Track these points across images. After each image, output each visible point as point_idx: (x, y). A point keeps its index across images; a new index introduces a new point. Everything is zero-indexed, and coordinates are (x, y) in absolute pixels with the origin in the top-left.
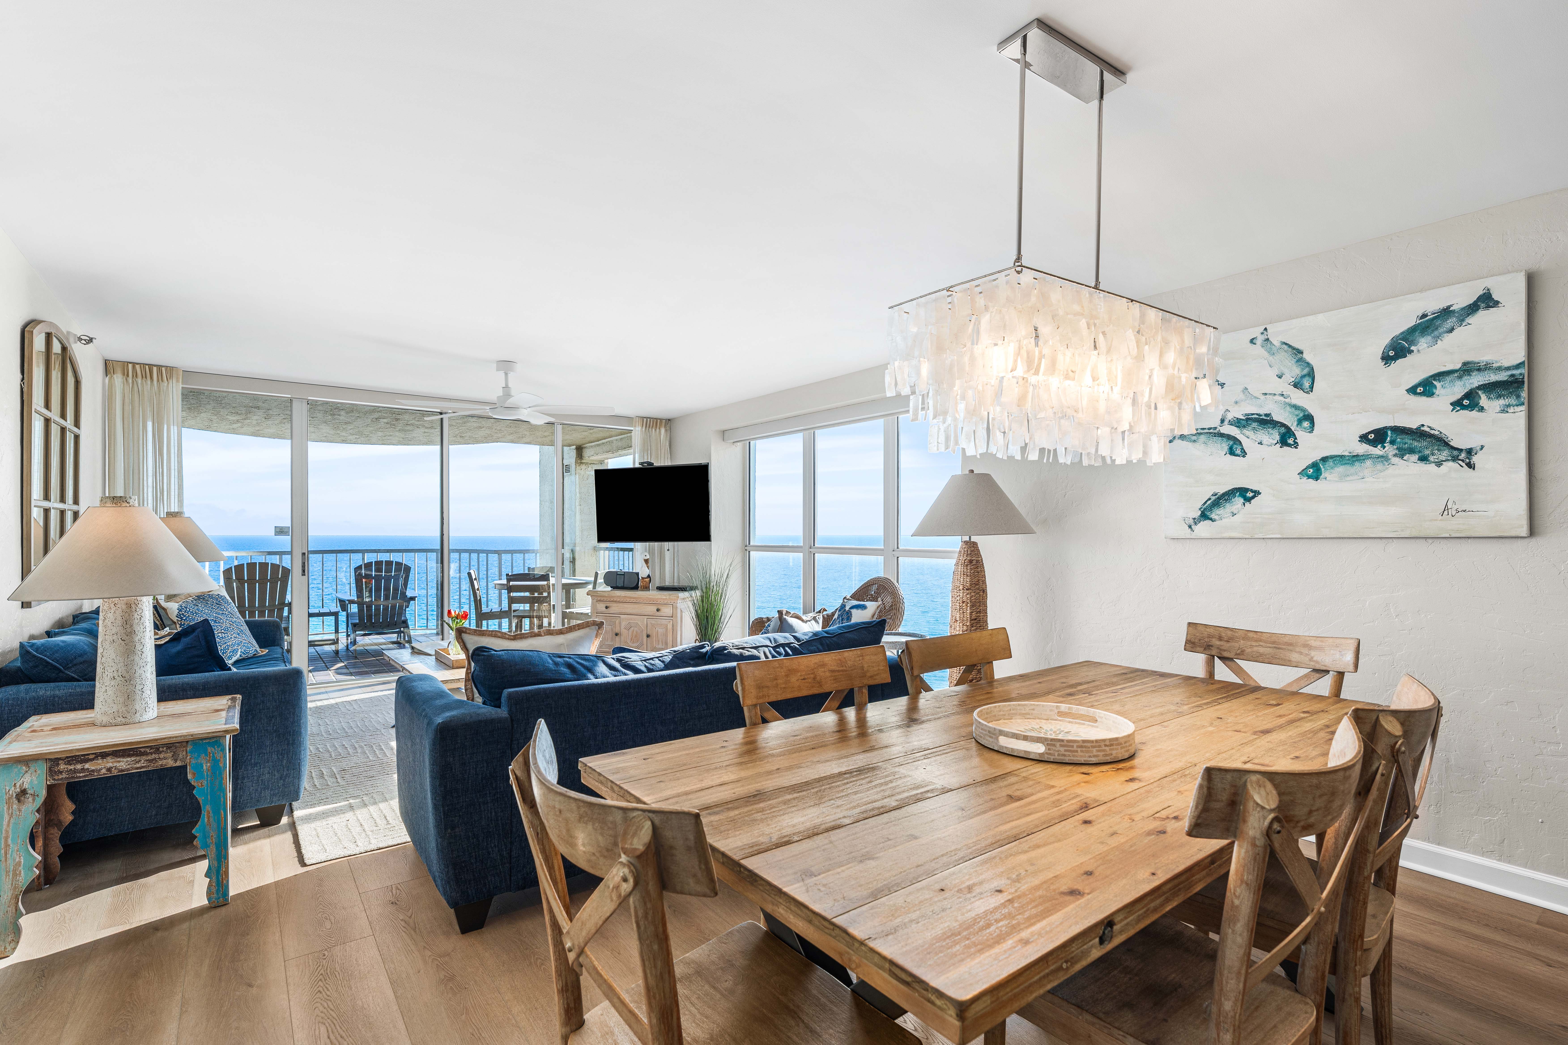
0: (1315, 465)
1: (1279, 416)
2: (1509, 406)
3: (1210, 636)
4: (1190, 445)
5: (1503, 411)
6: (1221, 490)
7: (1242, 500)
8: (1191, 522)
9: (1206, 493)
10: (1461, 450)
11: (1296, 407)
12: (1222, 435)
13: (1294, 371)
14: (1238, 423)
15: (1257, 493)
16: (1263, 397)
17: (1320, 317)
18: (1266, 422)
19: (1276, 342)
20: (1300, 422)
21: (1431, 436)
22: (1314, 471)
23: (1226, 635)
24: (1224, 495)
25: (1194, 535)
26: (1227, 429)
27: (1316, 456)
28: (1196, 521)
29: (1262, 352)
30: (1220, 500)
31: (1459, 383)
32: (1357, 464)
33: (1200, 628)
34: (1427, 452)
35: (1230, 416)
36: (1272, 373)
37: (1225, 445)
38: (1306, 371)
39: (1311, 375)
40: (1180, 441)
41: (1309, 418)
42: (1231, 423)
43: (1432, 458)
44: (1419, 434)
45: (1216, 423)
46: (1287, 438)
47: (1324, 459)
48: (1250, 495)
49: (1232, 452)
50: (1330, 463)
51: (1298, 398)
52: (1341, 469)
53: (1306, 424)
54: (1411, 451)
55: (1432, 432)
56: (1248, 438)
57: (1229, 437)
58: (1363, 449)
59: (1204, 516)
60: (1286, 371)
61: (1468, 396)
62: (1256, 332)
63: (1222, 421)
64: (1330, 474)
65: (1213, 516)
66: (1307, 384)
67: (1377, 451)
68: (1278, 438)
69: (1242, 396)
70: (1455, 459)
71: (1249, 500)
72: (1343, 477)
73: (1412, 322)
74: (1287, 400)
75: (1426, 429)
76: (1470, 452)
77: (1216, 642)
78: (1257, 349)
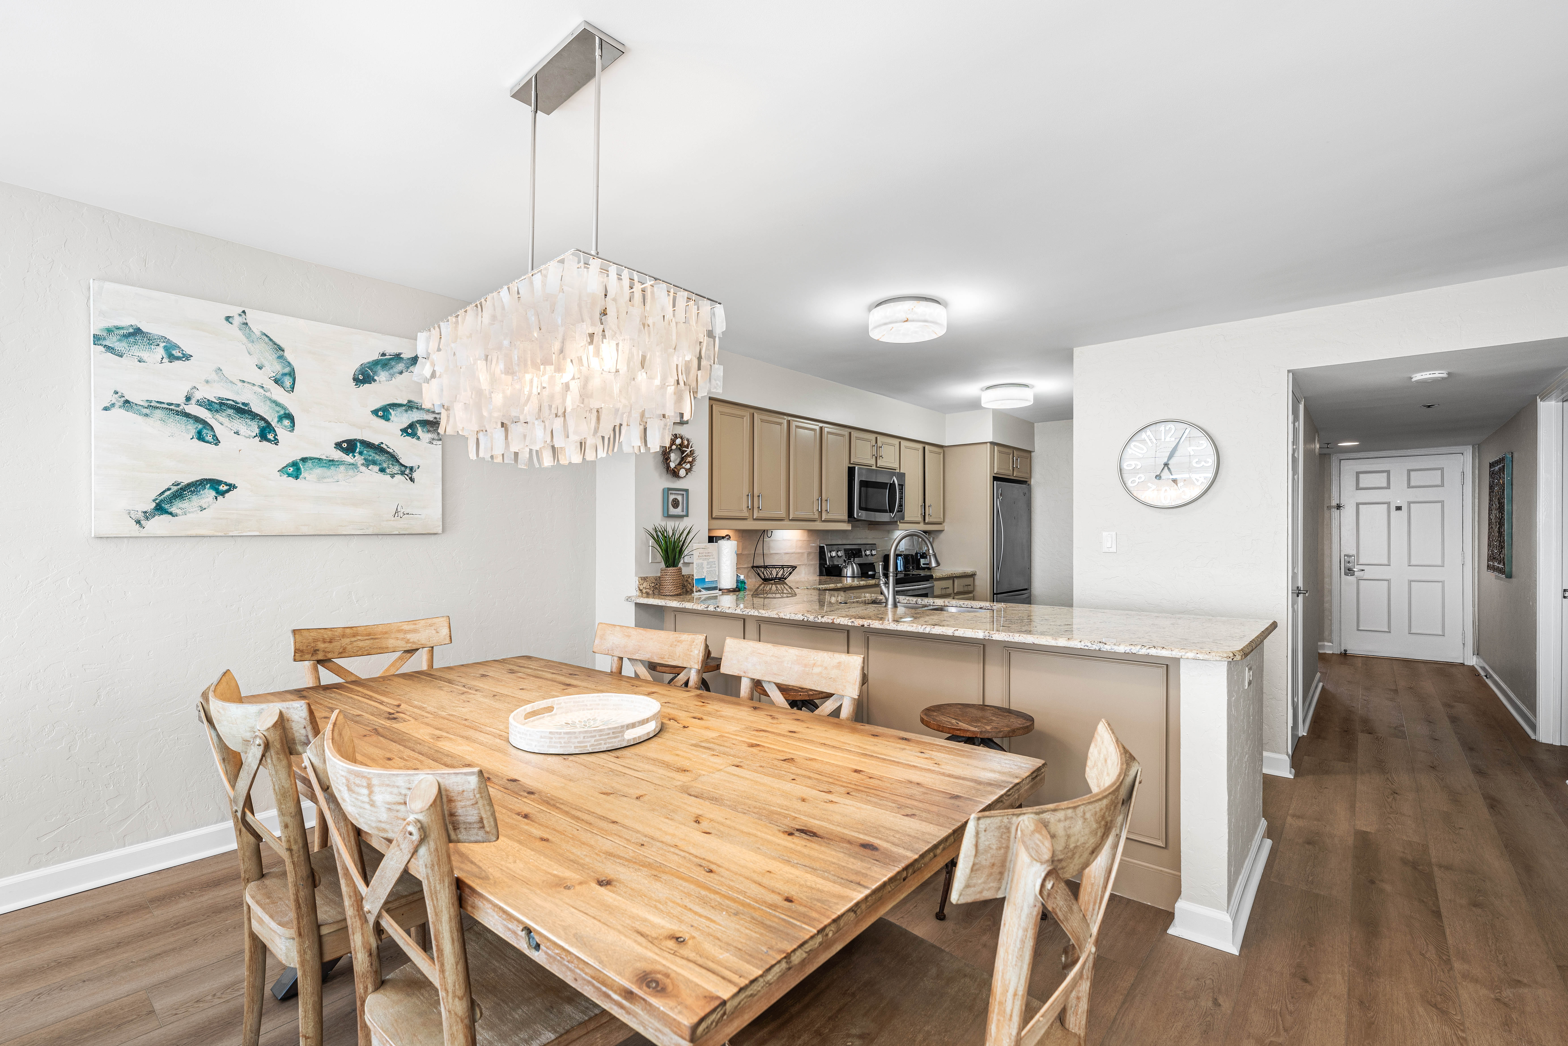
0: (294, 464)
1: (257, 408)
2: (433, 439)
3: (315, 640)
4: (140, 419)
5: (431, 443)
6: (186, 480)
7: (213, 493)
8: (140, 516)
9: (165, 481)
10: (406, 467)
11: (276, 403)
12: (187, 415)
13: (274, 367)
14: (208, 405)
15: (232, 487)
16: (240, 384)
17: (302, 322)
18: (243, 411)
19: (256, 329)
20: (280, 419)
21: (388, 453)
22: (295, 469)
23: (330, 636)
24: (189, 485)
25: (143, 533)
26: (193, 409)
27: (297, 456)
28: (147, 516)
29: (239, 335)
30: (183, 491)
31: (405, 415)
32: (332, 468)
33: (305, 633)
34: (385, 465)
35: (198, 395)
36: (252, 362)
37: (192, 428)
38: (287, 370)
39: (292, 374)
40: (122, 411)
41: (289, 417)
42: (199, 403)
43: (388, 471)
44: (379, 449)
45: (180, 399)
46: (266, 433)
47: (304, 460)
48: (223, 488)
49: (200, 437)
50: (309, 464)
51: (278, 393)
52: (319, 471)
53: (286, 422)
54: (374, 463)
55: (389, 450)
56: (222, 425)
57: (197, 419)
58: (338, 455)
59: (160, 508)
60: (266, 363)
61: (412, 426)
62: (234, 311)
63: (188, 399)
64: (310, 474)
65: (173, 510)
66: (288, 382)
67: (349, 459)
68: (257, 431)
69: (213, 376)
70: (403, 473)
71: (223, 494)
72: (321, 479)
73: (375, 356)
74: (268, 394)
75: (383, 446)
76: (411, 469)
77: (321, 646)
78: (234, 330)
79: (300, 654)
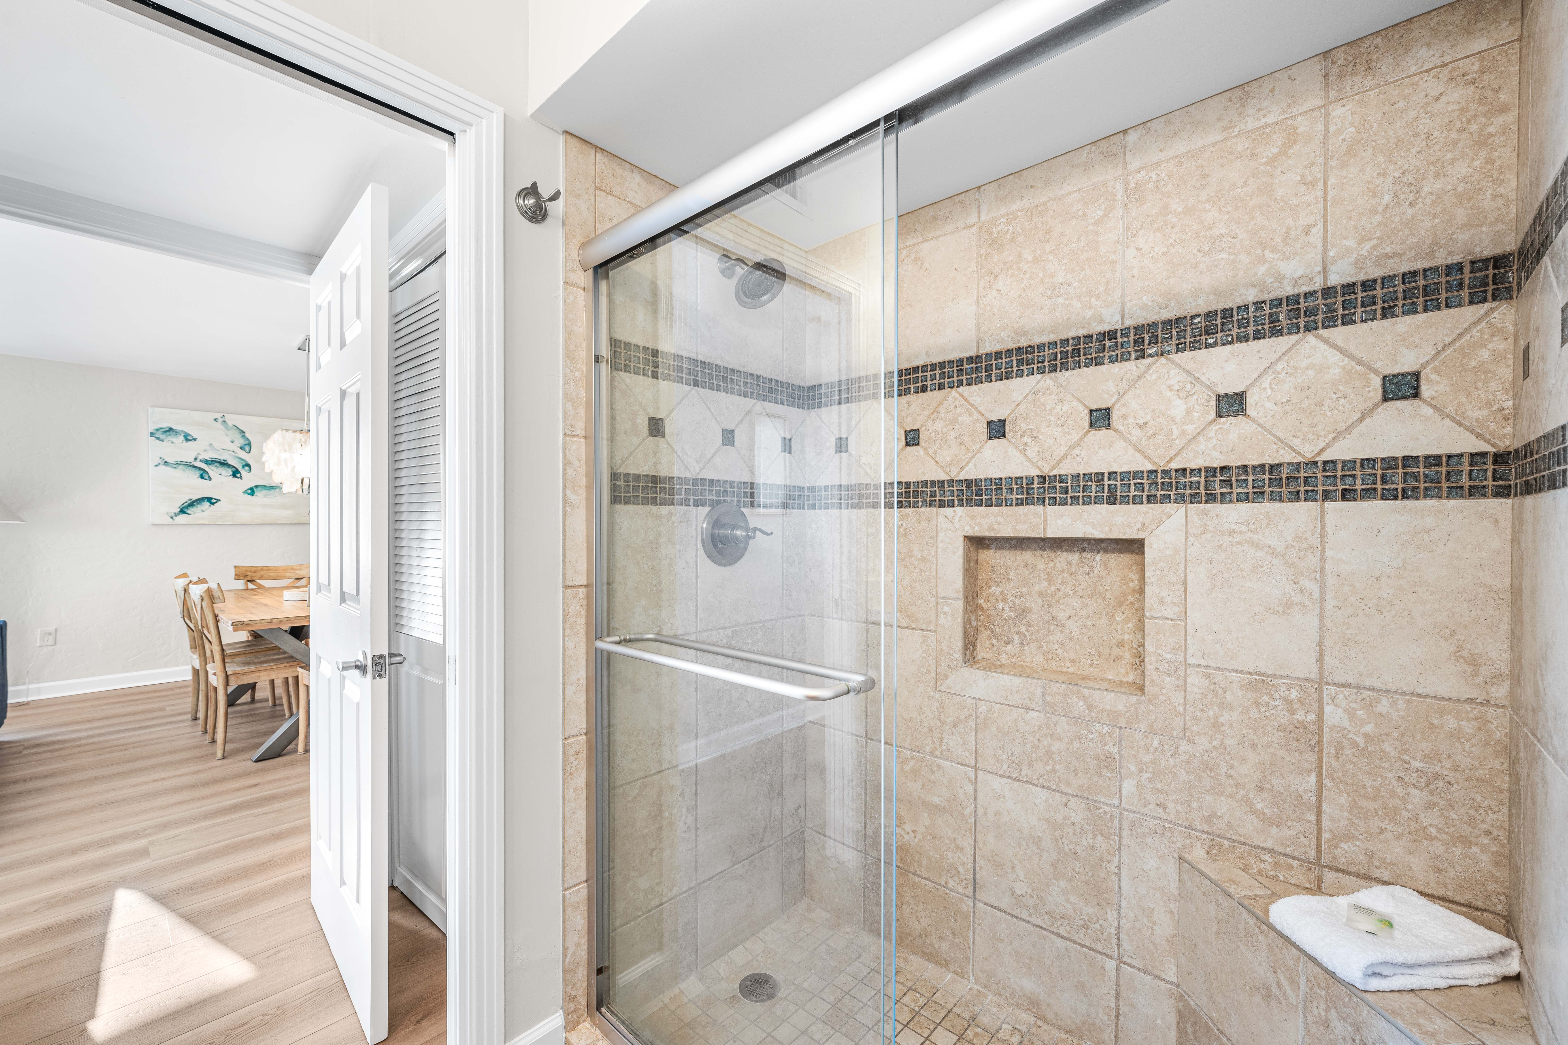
0: (251, 489)
1: (231, 462)
3: (246, 571)
4: (172, 470)
6: (195, 498)
7: (209, 504)
8: (173, 515)
9: (185, 498)
11: (241, 459)
12: (195, 467)
13: (241, 442)
14: (206, 462)
15: (218, 500)
16: (222, 451)
17: (255, 418)
18: (224, 464)
19: (230, 423)
20: (243, 466)
22: (252, 491)
23: (255, 570)
24: (196, 500)
25: (174, 522)
26: (198, 464)
27: (253, 485)
28: (176, 515)
29: (222, 427)
30: (194, 503)
32: (272, 490)
35: (201, 457)
36: (228, 440)
37: (198, 473)
38: (247, 442)
39: (249, 444)
40: (164, 467)
41: (248, 465)
42: (201, 461)
46: (236, 473)
47: (256, 486)
48: (213, 501)
49: (202, 477)
50: (259, 488)
51: (242, 454)
52: (265, 492)
53: (247, 468)
56: (213, 471)
57: (200, 469)
59: (182, 511)
60: (235, 440)
62: (219, 416)
63: (196, 459)
64: (259, 494)
65: (189, 512)
66: (247, 448)
68: (231, 473)
69: (208, 448)
71: (213, 504)
72: (266, 496)
74: (237, 455)
77: (250, 574)
78: (219, 425)
79: (237, 577)
